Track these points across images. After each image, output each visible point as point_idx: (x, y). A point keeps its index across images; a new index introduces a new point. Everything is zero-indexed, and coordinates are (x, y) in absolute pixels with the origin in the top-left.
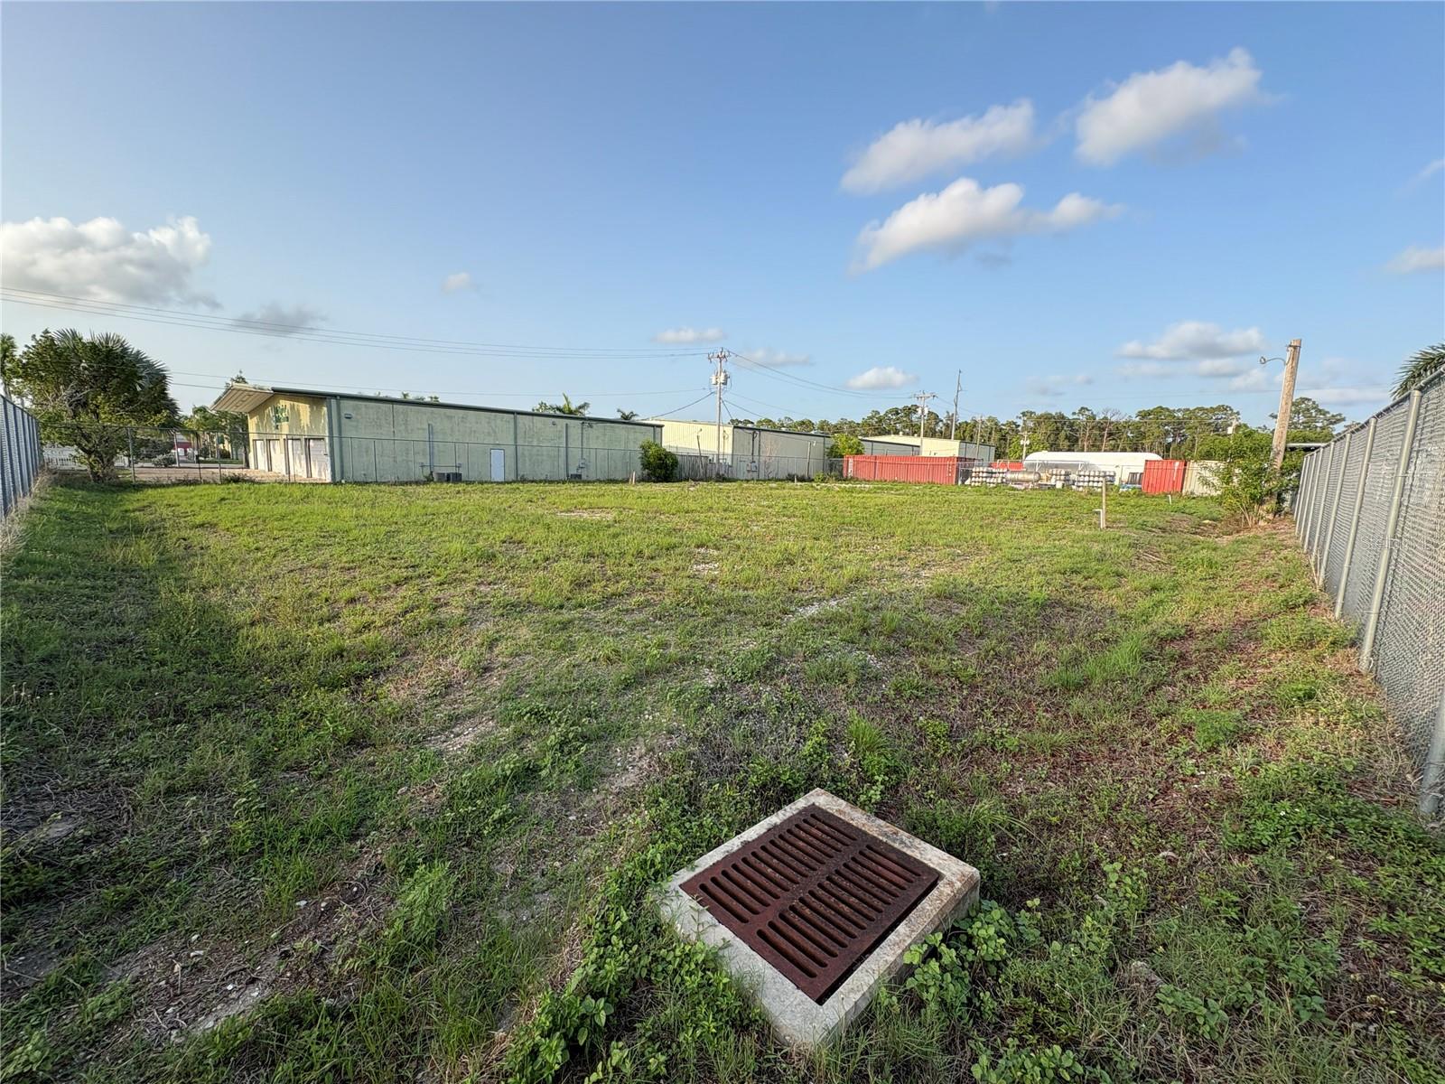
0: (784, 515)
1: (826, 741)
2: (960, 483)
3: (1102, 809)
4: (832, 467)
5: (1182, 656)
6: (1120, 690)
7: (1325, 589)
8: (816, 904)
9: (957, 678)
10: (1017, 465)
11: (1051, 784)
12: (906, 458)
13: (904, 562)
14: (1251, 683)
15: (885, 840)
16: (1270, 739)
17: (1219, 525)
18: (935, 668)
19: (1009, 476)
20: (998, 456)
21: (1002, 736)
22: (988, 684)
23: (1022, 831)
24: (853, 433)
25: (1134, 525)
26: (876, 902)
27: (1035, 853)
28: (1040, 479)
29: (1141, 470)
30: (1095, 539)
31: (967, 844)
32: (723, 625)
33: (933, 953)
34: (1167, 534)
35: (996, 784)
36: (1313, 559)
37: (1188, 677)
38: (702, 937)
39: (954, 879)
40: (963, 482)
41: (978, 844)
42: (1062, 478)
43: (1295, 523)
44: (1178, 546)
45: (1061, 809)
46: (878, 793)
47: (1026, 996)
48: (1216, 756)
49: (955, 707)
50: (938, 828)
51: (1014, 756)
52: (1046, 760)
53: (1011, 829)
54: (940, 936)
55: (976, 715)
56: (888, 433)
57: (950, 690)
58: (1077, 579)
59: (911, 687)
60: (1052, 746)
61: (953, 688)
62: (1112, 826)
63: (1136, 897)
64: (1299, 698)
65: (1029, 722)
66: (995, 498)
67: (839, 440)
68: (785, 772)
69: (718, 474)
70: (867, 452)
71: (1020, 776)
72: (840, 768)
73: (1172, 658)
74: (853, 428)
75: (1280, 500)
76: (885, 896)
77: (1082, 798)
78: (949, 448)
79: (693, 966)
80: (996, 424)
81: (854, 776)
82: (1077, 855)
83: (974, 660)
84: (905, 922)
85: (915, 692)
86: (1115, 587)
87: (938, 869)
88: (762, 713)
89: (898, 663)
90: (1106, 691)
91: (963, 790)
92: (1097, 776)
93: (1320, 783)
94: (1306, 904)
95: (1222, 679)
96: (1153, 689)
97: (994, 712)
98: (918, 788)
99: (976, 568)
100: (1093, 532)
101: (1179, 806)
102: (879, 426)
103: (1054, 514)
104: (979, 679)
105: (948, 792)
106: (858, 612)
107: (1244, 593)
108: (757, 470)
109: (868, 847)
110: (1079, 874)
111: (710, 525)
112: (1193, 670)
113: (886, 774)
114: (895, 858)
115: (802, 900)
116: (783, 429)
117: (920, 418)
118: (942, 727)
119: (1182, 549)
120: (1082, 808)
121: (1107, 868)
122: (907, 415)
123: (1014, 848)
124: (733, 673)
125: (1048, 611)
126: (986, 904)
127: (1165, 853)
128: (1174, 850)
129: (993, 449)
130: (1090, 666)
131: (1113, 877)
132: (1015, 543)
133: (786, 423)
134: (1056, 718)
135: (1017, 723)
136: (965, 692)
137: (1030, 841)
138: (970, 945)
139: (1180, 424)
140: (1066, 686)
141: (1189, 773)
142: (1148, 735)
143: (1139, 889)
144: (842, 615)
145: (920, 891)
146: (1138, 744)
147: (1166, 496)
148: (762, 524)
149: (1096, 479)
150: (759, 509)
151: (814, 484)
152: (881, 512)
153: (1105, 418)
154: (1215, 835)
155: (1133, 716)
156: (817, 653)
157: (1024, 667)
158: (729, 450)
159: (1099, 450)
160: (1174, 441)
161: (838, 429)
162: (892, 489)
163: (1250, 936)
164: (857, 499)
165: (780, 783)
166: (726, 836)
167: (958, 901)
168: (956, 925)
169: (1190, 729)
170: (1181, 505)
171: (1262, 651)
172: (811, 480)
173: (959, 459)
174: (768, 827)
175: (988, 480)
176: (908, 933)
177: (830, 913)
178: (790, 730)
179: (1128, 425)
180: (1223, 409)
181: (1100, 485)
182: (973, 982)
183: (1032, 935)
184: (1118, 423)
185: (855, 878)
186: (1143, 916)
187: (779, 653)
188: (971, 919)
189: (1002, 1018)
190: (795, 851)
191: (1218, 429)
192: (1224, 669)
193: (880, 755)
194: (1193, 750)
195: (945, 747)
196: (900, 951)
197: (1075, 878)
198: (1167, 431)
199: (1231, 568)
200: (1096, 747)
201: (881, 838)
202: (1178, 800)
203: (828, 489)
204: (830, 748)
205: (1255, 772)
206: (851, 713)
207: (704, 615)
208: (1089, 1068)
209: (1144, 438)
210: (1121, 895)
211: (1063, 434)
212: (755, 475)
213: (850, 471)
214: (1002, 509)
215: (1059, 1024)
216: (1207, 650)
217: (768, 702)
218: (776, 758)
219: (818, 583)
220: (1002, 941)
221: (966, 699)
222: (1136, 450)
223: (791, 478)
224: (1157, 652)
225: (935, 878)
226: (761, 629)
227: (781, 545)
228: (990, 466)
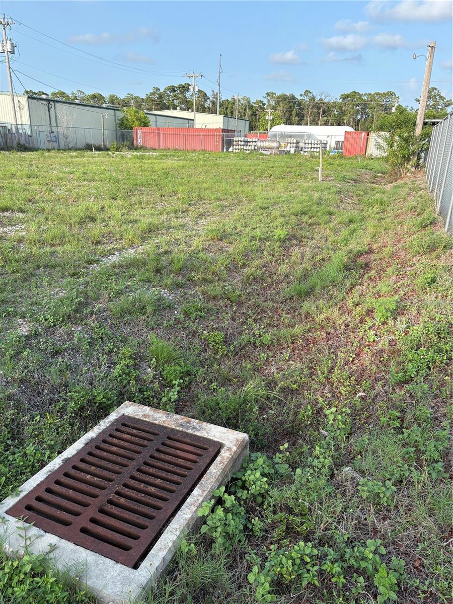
0: (85, 180)
1: (132, 362)
2: (225, 150)
3: (323, 373)
4: (123, 137)
5: (367, 265)
6: (331, 293)
7: (440, 214)
8: (129, 492)
9: (229, 299)
10: (264, 137)
11: (292, 362)
12: (183, 130)
13: (186, 214)
14: (404, 277)
15: (181, 429)
16: (414, 311)
17: (386, 177)
18: (213, 293)
19: (259, 144)
20: (252, 128)
21: (260, 335)
22: (250, 300)
23: (275, 398)
24: (139, 107)
25: (339, 178)
26: (175, 478)
27: (284, 411)
28: (280, 146)
29: (342, 139)
30: (315, 189)
31: (240, 415)
32: (33, 279)
33: (220, 501)
34: (357, 184)
35: (257, 370)
36: (435, 195)
37: (370, 278)
38: (29, 549)
39: (231, 445)
40: (227, 149)
41: (247, 414)
42: (295, 145)
43: (426, 172)
44: (364, 192)
45: (299, 378)
46: (176, 393)
47: (281, 512)
48: (386, 326)
49: (228, 320)
50: (220, 409)
51: (268, 348)
52: (288, 347)
53: (268, 398)
54: (223, 489)
55: (243, 323)
56: (168, 108)
57: (224, 308)
58: (305, 218)
59: (197, 310)
60: (292, 336)
61: (226, 306)
62: (329, 383)
63: (344, 426)
64: (428, 283)
65: (277, 323)
66: (249, 162)
67: (129, 113)
68: (99, 394)
69: (19, 144)
70: (152, 124)
71: (272, 361)
72: (145, 381)
73: (361, 267)
74: (139, 103)
75: (419, 158)
76: (182, 471)
77: (311, 368)
78: (215, 121)
79: (22, 576)
80: (249, 102)
81: (156, 385)
82: (309, 407)
83: (240, 285)
84: (198, 486)
85: (199, 313)
86: (328, 222)
87: (220, 441)
88: (76, 350)
89: (186, 294)
90: (323, 295)
91: (236, 378)
92: (319, 351)
93: (439, 333)
94: (433, 408)
95: (389, 277)
96: (351, 289)
97: (254, 319)
98: (205, 383)
99: (238, 215)
100: (314, 184)
101: (367, 363)
102: (160, 102)
103: (290, 172)
104: (243, 297)
105: (226, 381)
106: (152, 256)
107: (399, 220)
108: (57, 140)
109: (169, 438)
110: (310, 419)
111: (13, 190)
112: (373, 273)
113: (181, 378)
114: (188, 441)
115: (117, 493)
116: (77, 101)
117: (192, 96)
118: (220, 336)
119: (366, 193)
120: (311, 374)
121: (327, 412)
122: (182, 93)
123: (271, 411)
124: (46, 320)
125: (288, 243)
126: (254, 455)
127: (360, 394)
128: (364, 391)
129: (247, 123)
130: (313, 279)
131: (331, 417)
132: (264, 194)
133: (79, 95)
134: (293, 317)
135: (269, 325)
136: (235, 308)
137: (280, 405)
138: (244, 487)
139: (365, 105)
140: (299, 295)
141: (372, 340)
142: (349, 320)
143: (346, 421)
144: (138, 260)
145: (208, 461)
146: (343, 327)
147: (357, 158)
148: (64, 188)
149: (316, 146)
150: (61, 175)
151: (110, 153)
152: (166, 174)
153: (321, 99)
154: (387, 377)
155: (340, 308)
156: (120, 293)
157: (273, 285)
158: (26, 121)
159: (317, 124)
160: (362, 117)
161: (126, 103)
162: (174, 156)
163: (406, 435)
164: (147, 164)
165: (95, 403)
166: (49, 458)
167: (234, 460)
168: (234, 476)
169: (372, 311)
170: (365, 163)
171: (409, 256)
172: (108, 150)
173: (224, 130)
174: (85, 442)
175: (245, 148)
176: (201, 493)
177: (141, 496)
178: (101, 359)
179: (335, 105)
180: (391, 94)
181: (318, 151)
182: (247, 512)
183: (284, 468)
184: (329, 103)
185: (159, 464)
186: (348, 438)
187: (87, 297)
188: (244, 469)
189: (266, 531)
190: (110, 456)
191: (387, 109)
192: (390, 270)
193: (175, 365)
194: (374, 325)
195: (223, 350)
196: (195, 508)
197: (309, 423)
198: (358, 110)
199: (392, 204)
200: (318, 333)
201: (178, 428)
202: (367, 358)
203: (123, 157)
204: (136, 367)
205: (406, 333)
206: (152, 337)
207: (13, 272)
208: (321, 548)
209: (345, 115)
210: (336, 427)
211: (294, 113)
212: (55, 144)
213: (140, 142)
214: (255, 169)
215: (302, 523)
216: (380, 259)
217: (79, 340)
218: (91, 384)
219: (118, 236)
220: (265, 479)
221: (235, 313)
222: (339, 125)
223: (89, 148)
224: (353, 264)
225: (218, 447)
226: (69, 279)
227: (82, 206)
228: (246, 137)
